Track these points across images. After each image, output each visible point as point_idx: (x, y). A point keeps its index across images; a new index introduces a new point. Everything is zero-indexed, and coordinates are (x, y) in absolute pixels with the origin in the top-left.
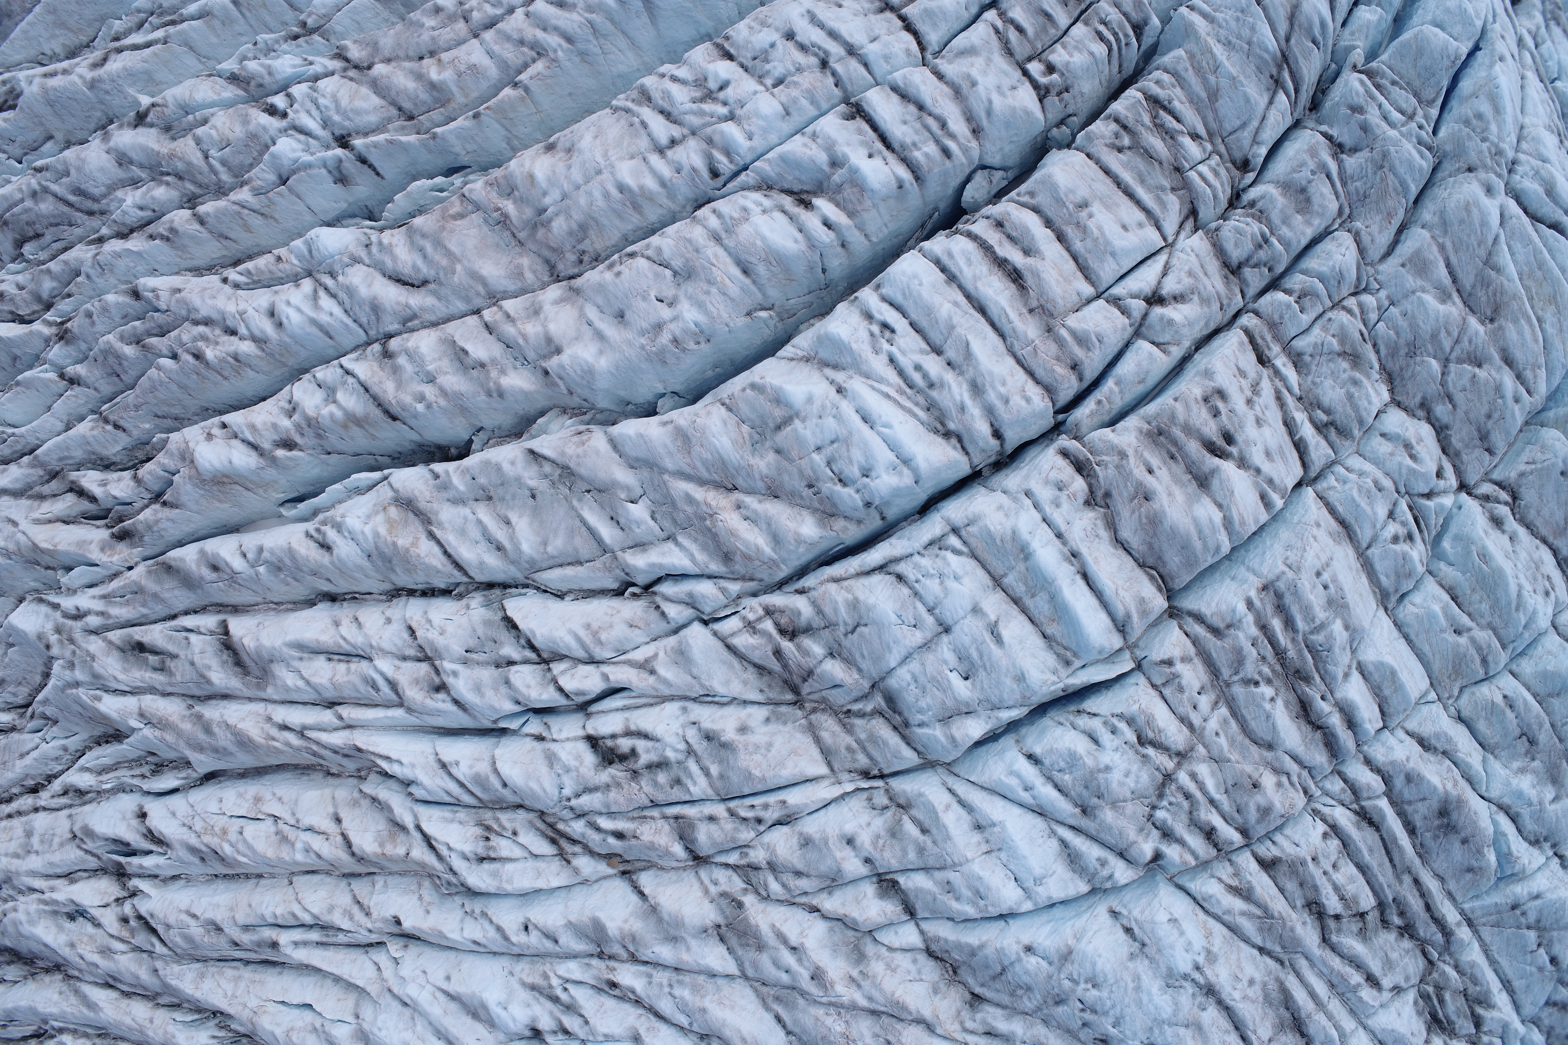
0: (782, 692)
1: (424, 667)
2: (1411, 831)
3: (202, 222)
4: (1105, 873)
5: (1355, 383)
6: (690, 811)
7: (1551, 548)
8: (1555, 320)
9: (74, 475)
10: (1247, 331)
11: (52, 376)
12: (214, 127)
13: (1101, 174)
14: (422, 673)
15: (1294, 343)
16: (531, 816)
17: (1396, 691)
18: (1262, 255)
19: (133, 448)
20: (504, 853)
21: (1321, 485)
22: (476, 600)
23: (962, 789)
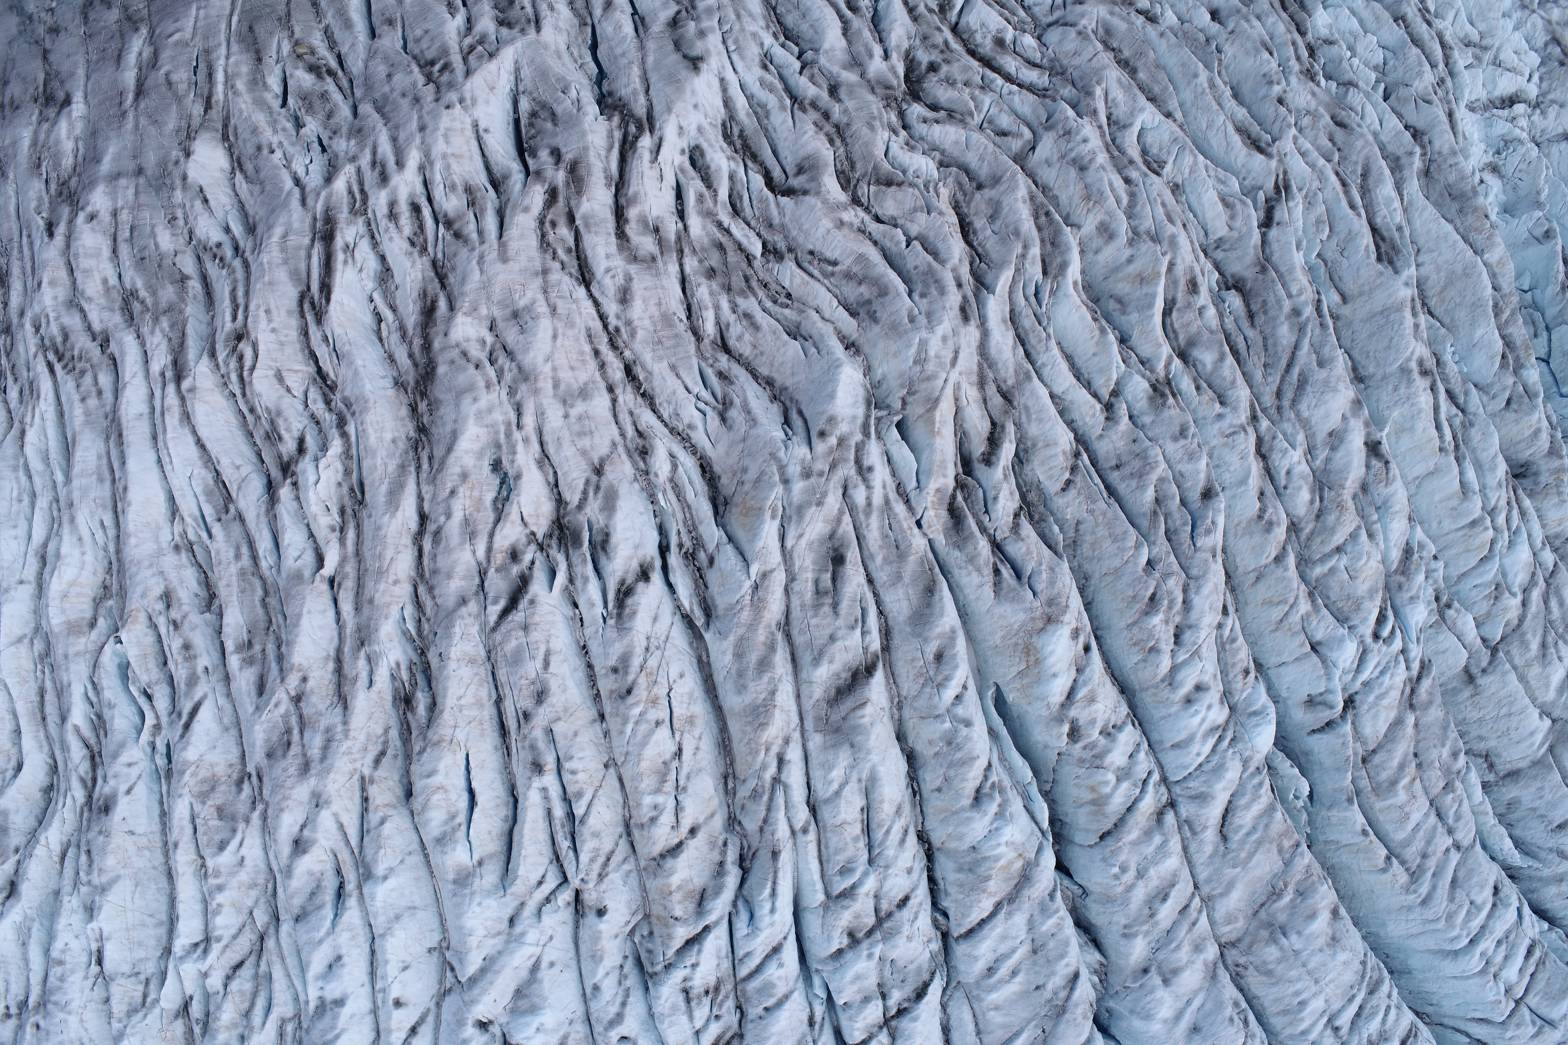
1: (871, 921)
9: (1010, 428)
11: (1114, 379)
12: (1367, 552)
14: (866, 920)
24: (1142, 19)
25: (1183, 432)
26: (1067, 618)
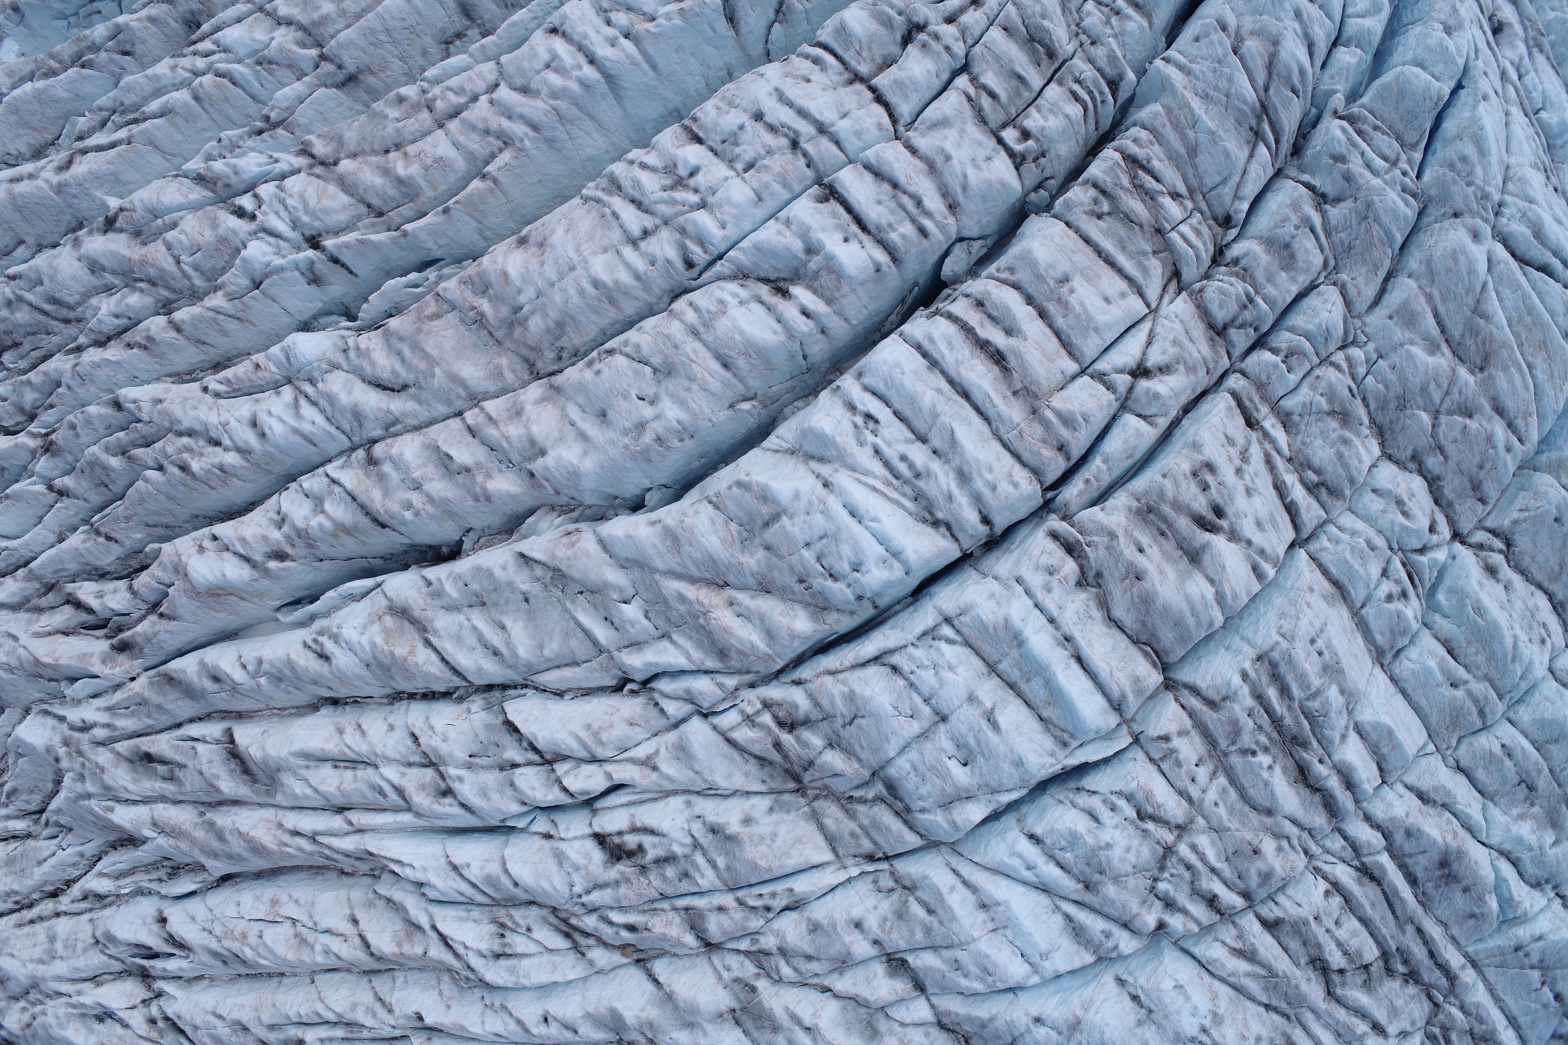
0: (784, 782)
1: (429, 773)
2: (1413, 881)
3: (178, 330)
4: (1110, 944)
5: (1345, 441)
6: (699, 902)
7: (1546, 592)
8: (1546, 366)
9: (70, 587)
10: (1234, 394)
11: (41, 488)
12: (183, 232)
13: (1081, 244)
14: (428, 779)
15: (1282, 402)
16: (544, 912)
17: (1393, 749)
18: (1247, 315)
19: (127, 557)
20: (520, 950)
21: (1313, 546)
22: (477, 703)
23: (965, 870)
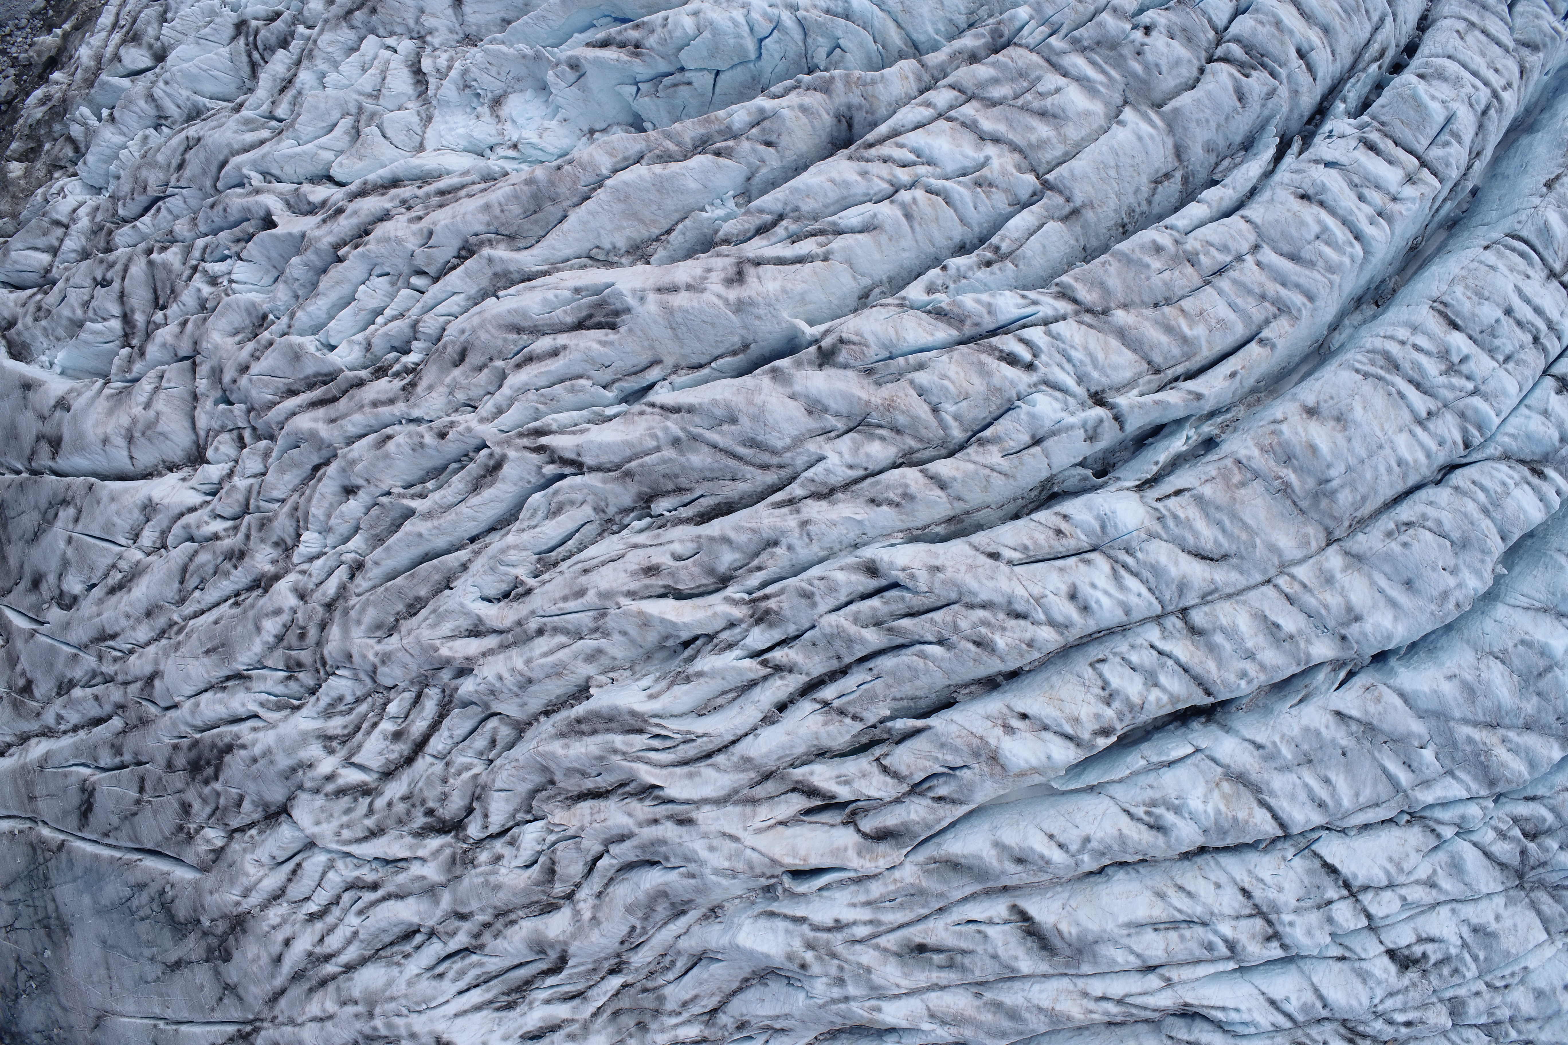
1: (1258, 922)
3: (943, 487)
6: (1461, 992)
9: (799, 773)
14: (1256, 927)
16: (1339, 1025)
22: (1289, 851)
24: (359, 579)
25: (807, 596)
26: (993, 742)
